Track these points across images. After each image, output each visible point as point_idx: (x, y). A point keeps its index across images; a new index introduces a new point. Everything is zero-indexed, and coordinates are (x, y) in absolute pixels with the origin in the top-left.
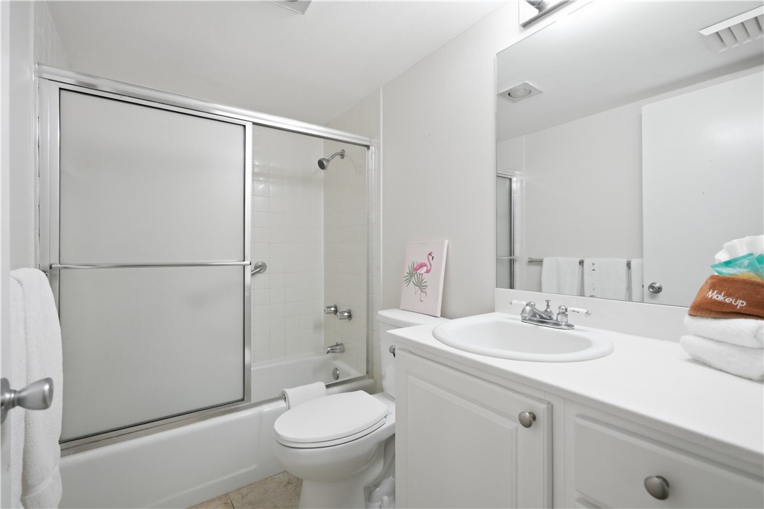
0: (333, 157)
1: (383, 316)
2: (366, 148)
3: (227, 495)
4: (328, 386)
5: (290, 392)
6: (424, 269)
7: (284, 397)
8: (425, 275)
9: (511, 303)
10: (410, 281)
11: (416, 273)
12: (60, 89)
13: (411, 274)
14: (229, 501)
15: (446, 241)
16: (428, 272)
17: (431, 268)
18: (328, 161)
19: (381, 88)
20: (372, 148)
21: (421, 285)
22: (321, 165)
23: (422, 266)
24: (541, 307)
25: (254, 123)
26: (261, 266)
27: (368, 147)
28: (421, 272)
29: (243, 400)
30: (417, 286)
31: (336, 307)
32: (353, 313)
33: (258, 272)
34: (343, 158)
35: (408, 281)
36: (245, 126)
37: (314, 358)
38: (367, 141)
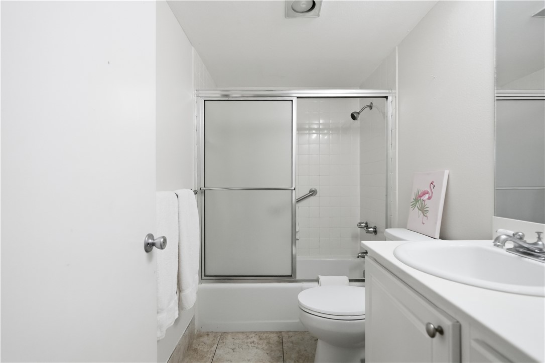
0: (362, 110)
1: (388, 233)
2: (385, 99)
3: (281, 332)
4: (350, 281)
5: (322, 278)
6: (427, 196)
7: (317, 281)
8: (427, 201)
9: (497, 231)
10: (415, 206)
11: (420, 200)
12: (205, 100)
13: (416, 200)
14: (281, 336)
15: (447, 172)
16: (429, 198)
17: (432, 195)
18: (358, 113)
19: (397, 47)
20: (390, 98)
21: (423, 210)
22: (353, 117)
23: (425, 193)
24: (530, 239)
25: (298, 98)
26: (313, 191)
27: (386, 97)
28: (424, 199)
29: (291, 276)
30: (421, 210)
31: (367, 224)
32: (377, 229)
33: (311, 195)
34: (371, 109)
35: (414, 205)
36: (292, 101)
37: (350, 260)
38: (387, 93)
